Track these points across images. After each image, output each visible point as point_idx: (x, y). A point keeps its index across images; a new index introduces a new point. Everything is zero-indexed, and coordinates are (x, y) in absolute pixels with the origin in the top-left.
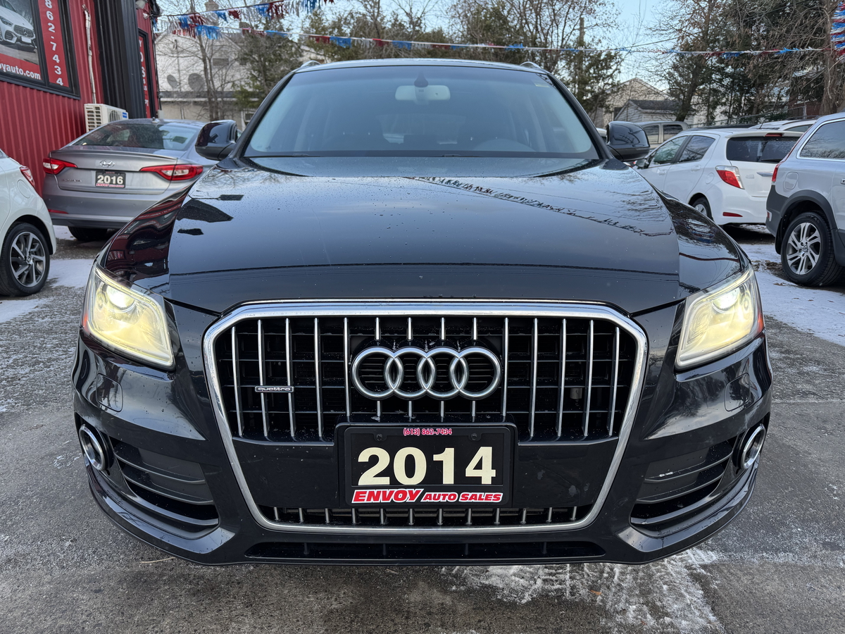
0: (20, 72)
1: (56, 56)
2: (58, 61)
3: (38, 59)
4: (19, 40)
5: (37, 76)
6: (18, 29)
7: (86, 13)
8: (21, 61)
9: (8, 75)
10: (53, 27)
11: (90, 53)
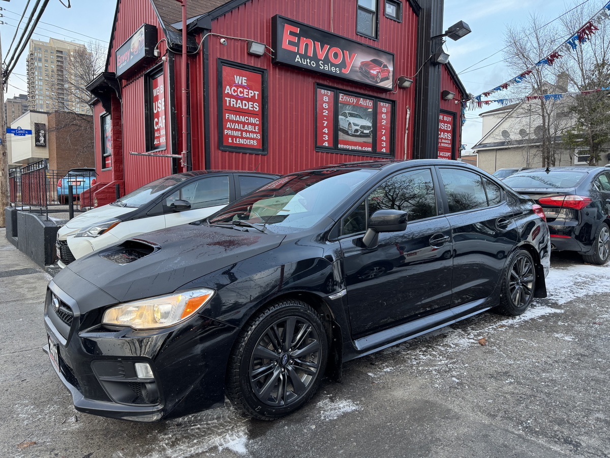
0: (360, 148)
1: (384, 137)
2: (384, 139)
3: (371, 140)
4: (362, 132)
5: (370, 149)
6: (363, 127)
7: (408, 110)
8: (361, 143)
9: (352, 151)
10: (385, 122)
11: (407, 132)
